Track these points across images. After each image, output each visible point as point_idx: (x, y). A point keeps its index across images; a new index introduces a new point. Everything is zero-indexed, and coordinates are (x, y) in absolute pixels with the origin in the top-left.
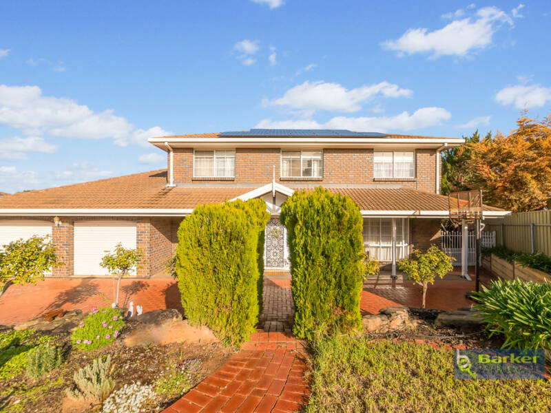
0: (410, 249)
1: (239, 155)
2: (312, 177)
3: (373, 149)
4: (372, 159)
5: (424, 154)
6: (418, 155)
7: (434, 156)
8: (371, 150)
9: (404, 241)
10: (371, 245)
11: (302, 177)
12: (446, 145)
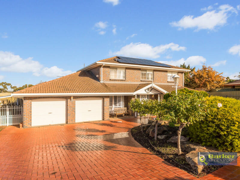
4: (167, 74)
8: (166, 71)
11: (147, 80)
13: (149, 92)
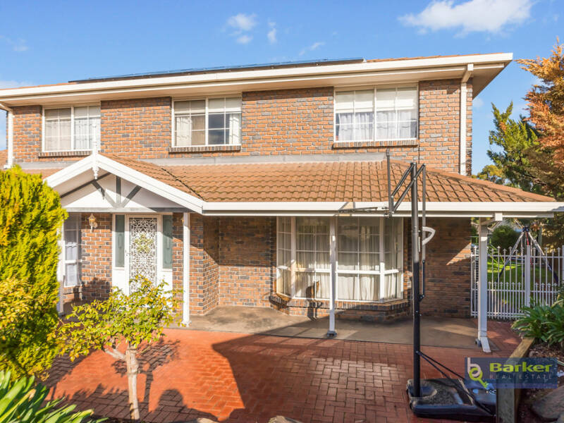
0: (405, 281)
1: (108, 112)
2: (230, 145)
3: (332, 88)
4: (331, 107)
5: (435, 92)
6: (422, 93)
7: (455, 95)
8: (327, 90)
9: (382, 265)
10: (317, 270)
11: (207, 145)
12: (471, 68)
13: (123, 198)
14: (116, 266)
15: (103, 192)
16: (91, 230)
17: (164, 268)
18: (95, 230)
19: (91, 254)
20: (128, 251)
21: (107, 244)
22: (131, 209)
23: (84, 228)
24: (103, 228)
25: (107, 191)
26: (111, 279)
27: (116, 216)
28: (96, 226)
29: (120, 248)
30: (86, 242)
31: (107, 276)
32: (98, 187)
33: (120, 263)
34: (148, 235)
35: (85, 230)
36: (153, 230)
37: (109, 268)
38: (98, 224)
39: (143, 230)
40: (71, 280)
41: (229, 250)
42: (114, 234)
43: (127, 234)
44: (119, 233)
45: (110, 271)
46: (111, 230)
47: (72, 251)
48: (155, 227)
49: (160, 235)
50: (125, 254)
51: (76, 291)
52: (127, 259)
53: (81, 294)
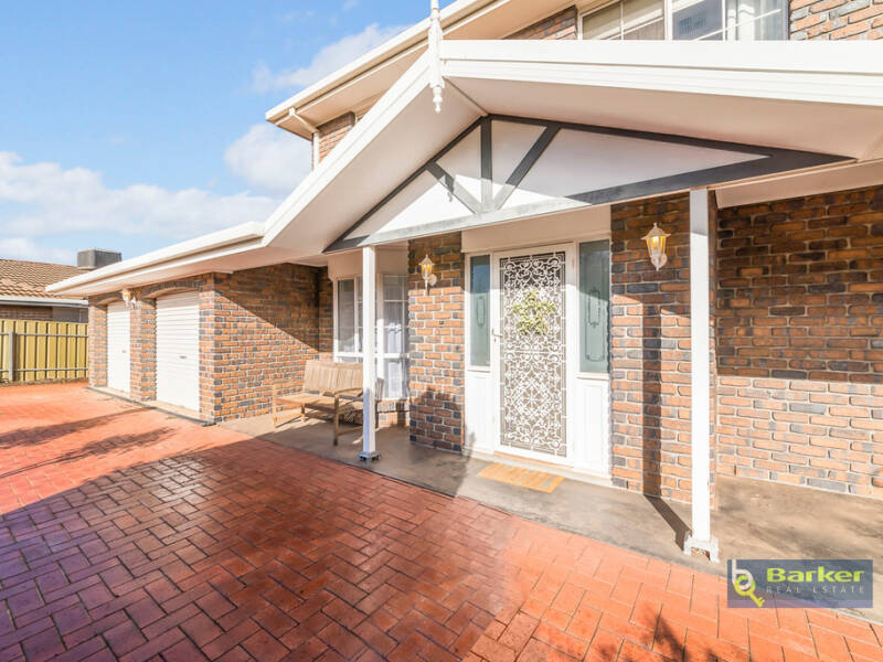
13: (497, 187)
14: (473, 363)
15: (450, 183)
16: (425, 291)
17: (582, 370)
18: (432, 290)
19: (425, 337)
20: (497, 332)
21: (455, 317)
22: (520, 209)
23: (413, 288)
24: (448, 285)
25: (460, 179)
26: (462, 391)
27: (472, 259)
28: (434, 280)
29: (481, 325)
30: (416, 313)
31: (457, 383)
32: (439, 173)
33: (482, 357)
34: (542, 294)
35: (415, 292)
36: (557, 280)
37: (459, 366)
38: (438, 276)
39: (531, 282)
40: (395, 389)
41: (750, 332)
42: (467, 295)
43: (495, 294)
44: (478, 295)
45: (461, 374)
46: (463, 289)
47: (395, 337)
48: (560, 274)
49: (572, 292)
50: (492, 338)
51: (400, 408)
52: (495, 347)
53: (408, 414)
